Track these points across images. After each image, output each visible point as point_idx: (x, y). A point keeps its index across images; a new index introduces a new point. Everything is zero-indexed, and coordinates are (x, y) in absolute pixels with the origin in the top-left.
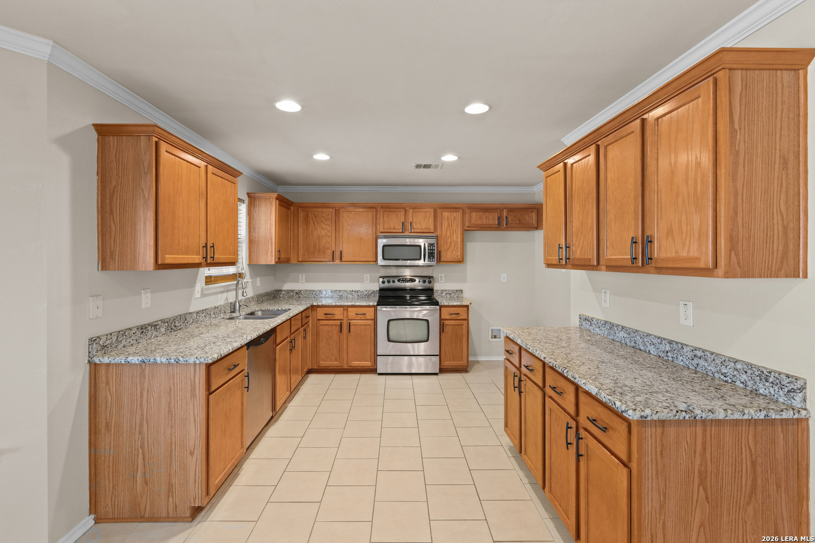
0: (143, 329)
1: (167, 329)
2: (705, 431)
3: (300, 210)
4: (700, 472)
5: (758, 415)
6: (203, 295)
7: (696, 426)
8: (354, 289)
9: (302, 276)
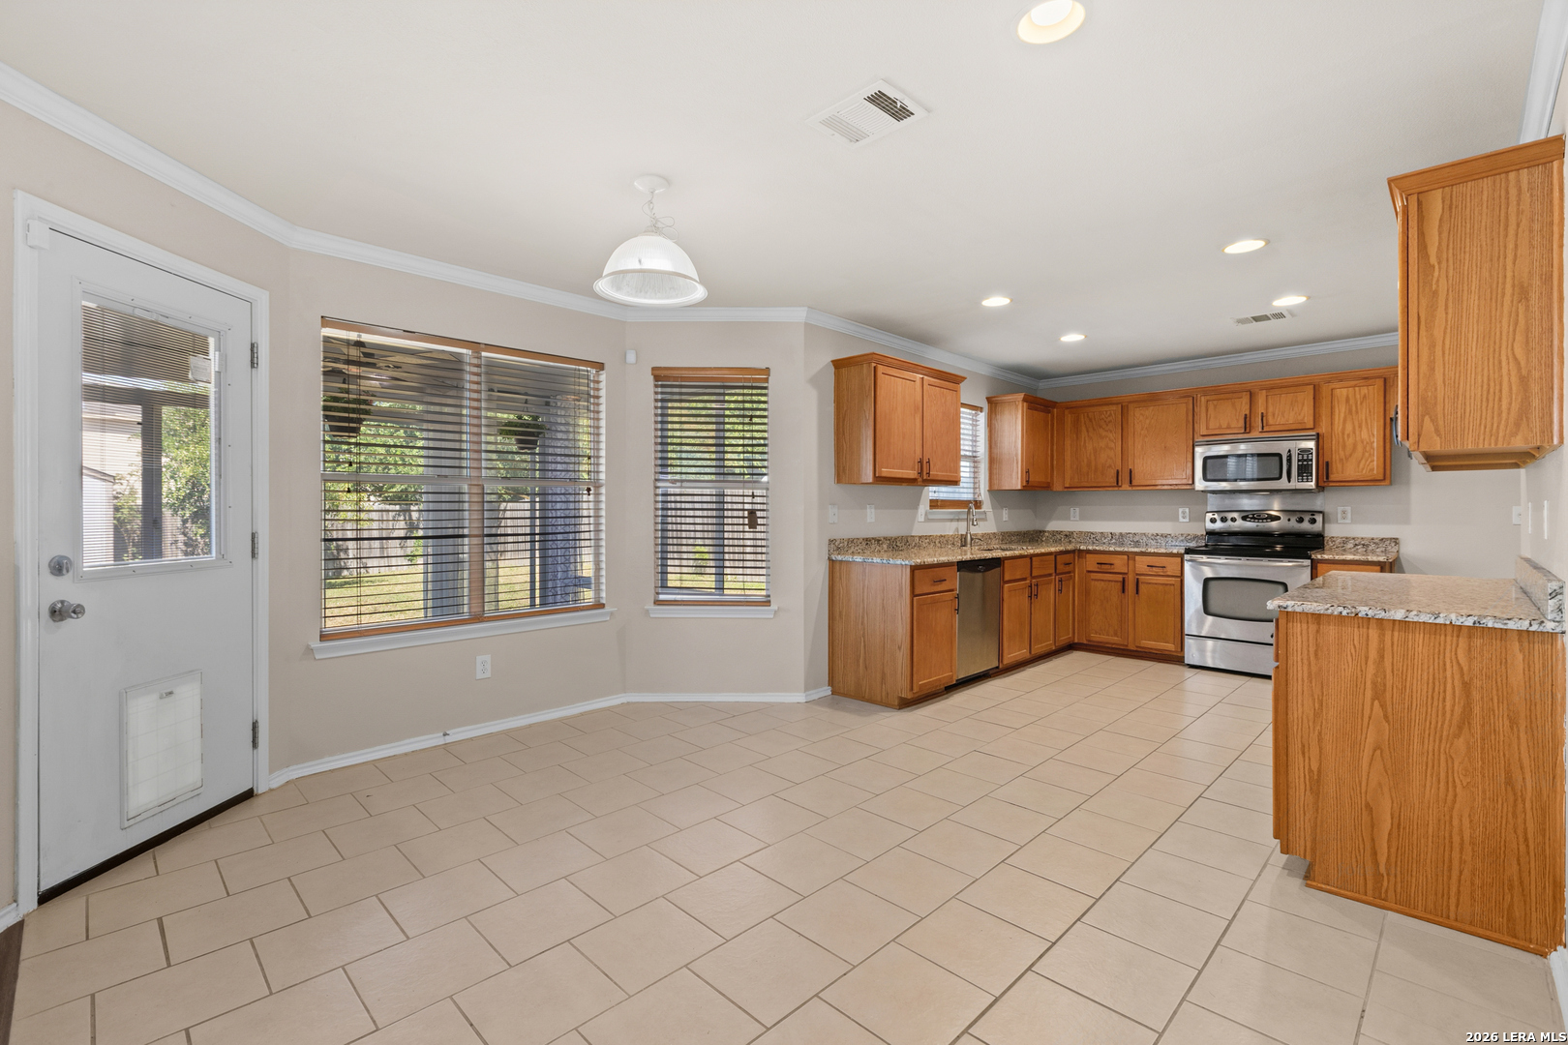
0: (868, 541)
1: (888, 547)
2: (1382, 636)
3: (1067, 412)
4: (1374, 684)
5: (1461, 620)
6: (927, 520)
7: (1368, 628)
8: (1160, 532)
9: (1075, 511)
